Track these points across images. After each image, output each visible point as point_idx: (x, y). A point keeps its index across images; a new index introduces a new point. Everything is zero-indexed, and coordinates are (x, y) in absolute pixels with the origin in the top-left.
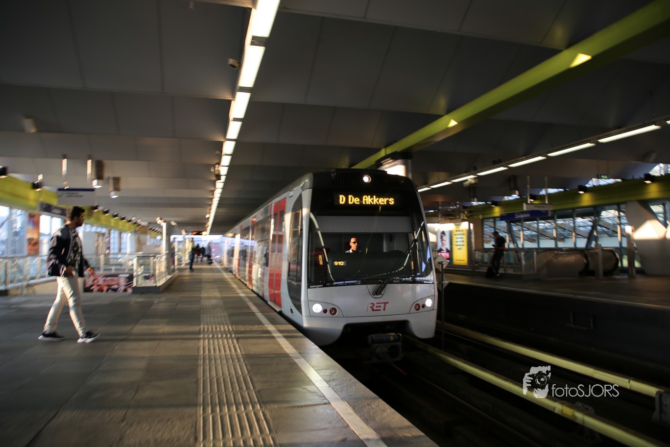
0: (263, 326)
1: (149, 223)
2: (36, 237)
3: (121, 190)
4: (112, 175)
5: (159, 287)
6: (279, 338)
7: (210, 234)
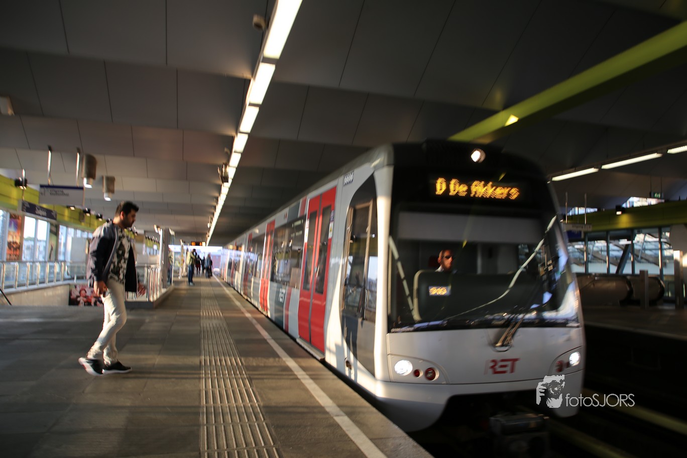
0: (281, 359)
1: (145, 232)
2: (18, 241)
3: (115, 192)
4: (105, 174)
5: (153, 302)
6: (305, 379)
7: (209, 245)
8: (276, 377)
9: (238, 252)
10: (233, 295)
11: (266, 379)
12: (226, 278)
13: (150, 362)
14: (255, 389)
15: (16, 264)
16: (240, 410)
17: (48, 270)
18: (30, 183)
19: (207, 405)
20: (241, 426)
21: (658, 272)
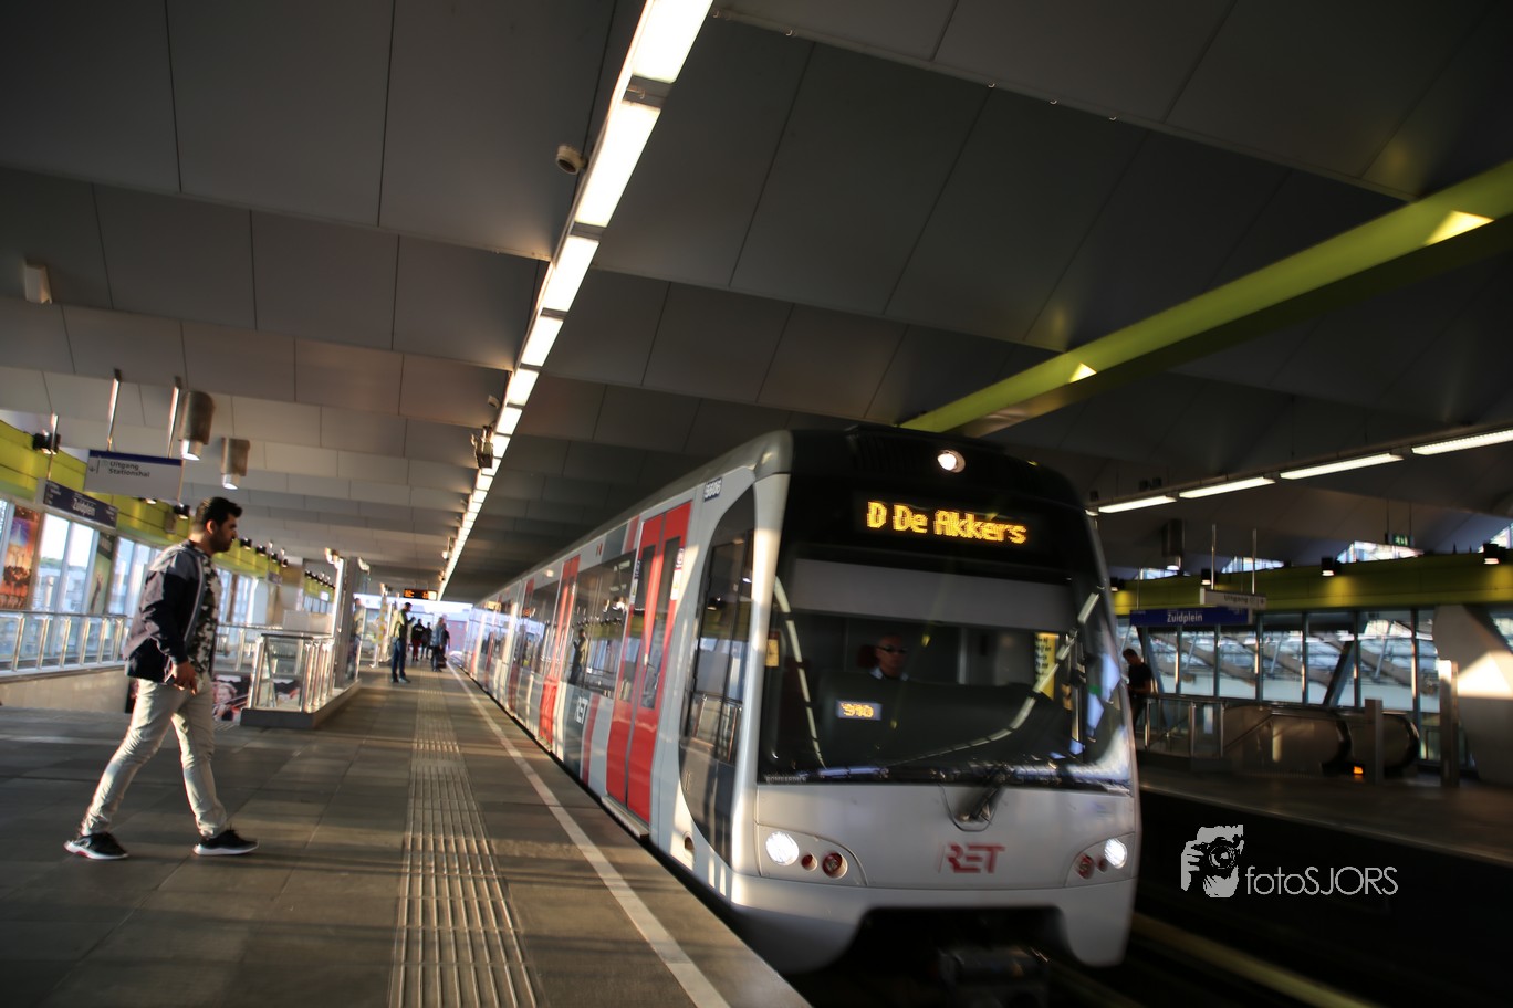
0: (573, 847)
1: (305, 560)
2: (27, 567)
3: (248, 473)
4: (228, 434)
5: (312, 714)
6: (618, 887)
7: (442, 600)
8: (559, 880)
9: (503, 617)
10: (488, 709)
11: (538, 883)
12: (476, 672)
13: (298, 838)
14: (511, 902)
15: (20, 617)
16: (477, 939)
17: (86, 633)
18: (66, 445)
19: (410, 926)
20: (476, 969)
21: (1409, 706)
